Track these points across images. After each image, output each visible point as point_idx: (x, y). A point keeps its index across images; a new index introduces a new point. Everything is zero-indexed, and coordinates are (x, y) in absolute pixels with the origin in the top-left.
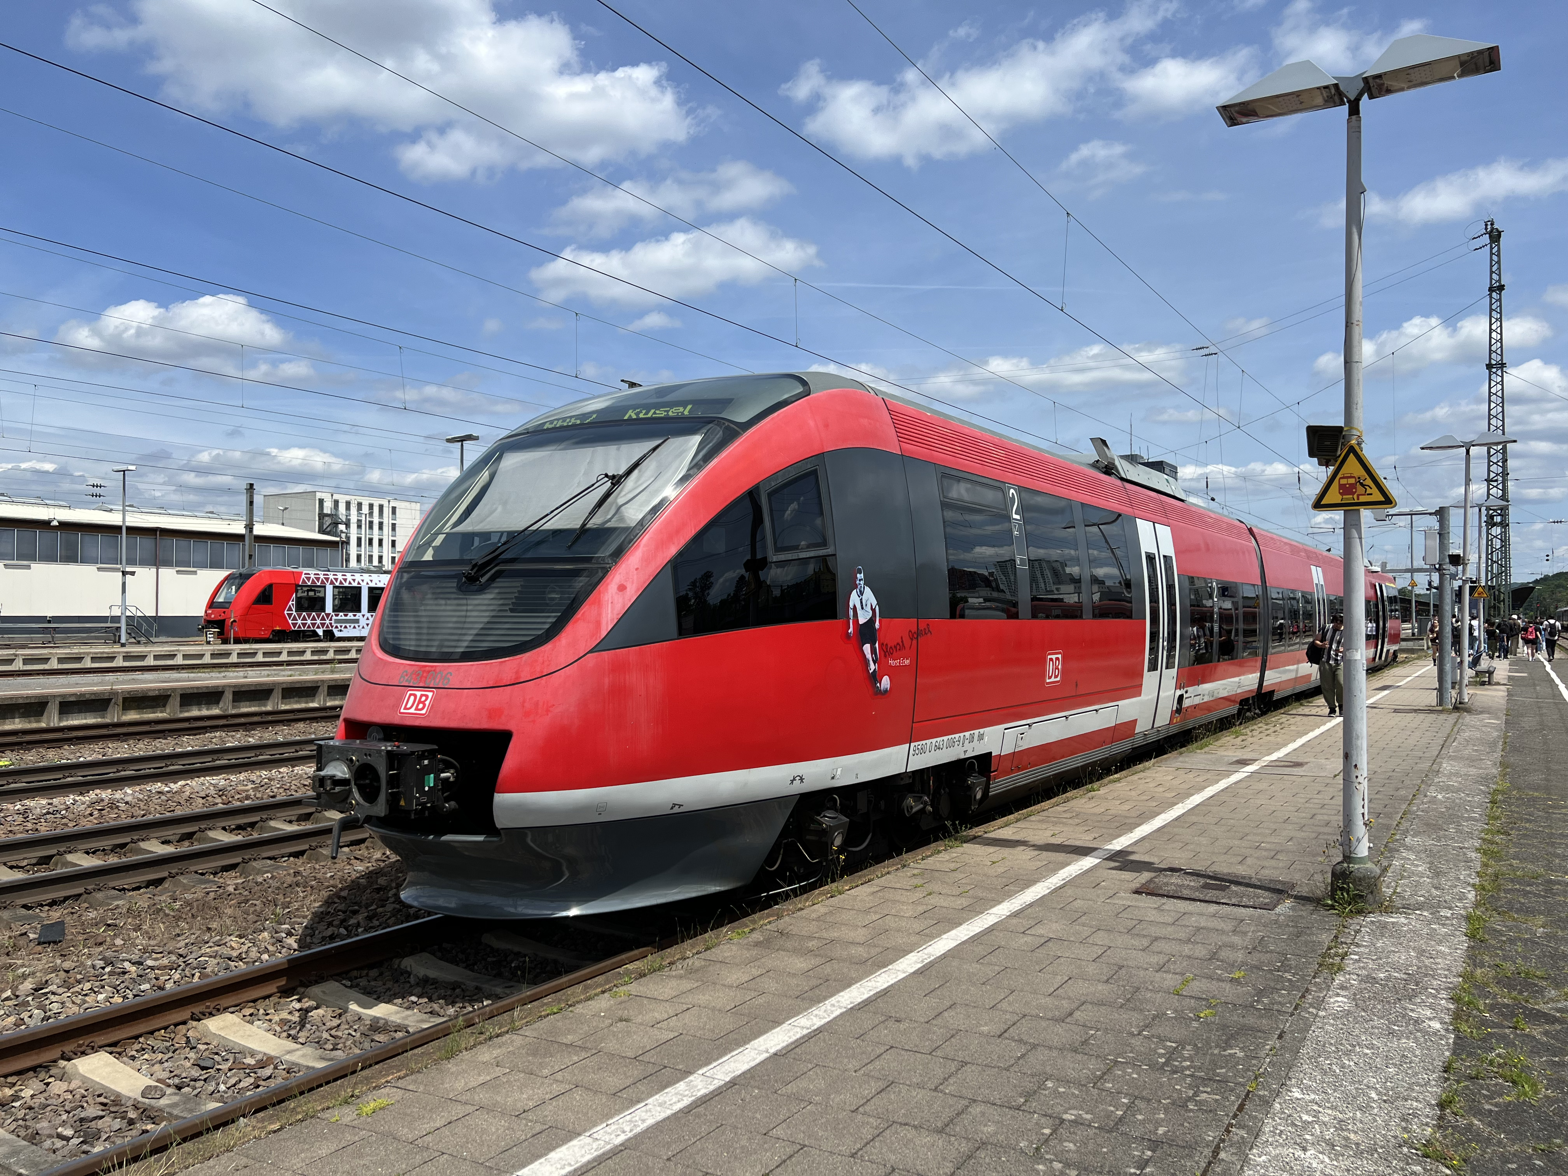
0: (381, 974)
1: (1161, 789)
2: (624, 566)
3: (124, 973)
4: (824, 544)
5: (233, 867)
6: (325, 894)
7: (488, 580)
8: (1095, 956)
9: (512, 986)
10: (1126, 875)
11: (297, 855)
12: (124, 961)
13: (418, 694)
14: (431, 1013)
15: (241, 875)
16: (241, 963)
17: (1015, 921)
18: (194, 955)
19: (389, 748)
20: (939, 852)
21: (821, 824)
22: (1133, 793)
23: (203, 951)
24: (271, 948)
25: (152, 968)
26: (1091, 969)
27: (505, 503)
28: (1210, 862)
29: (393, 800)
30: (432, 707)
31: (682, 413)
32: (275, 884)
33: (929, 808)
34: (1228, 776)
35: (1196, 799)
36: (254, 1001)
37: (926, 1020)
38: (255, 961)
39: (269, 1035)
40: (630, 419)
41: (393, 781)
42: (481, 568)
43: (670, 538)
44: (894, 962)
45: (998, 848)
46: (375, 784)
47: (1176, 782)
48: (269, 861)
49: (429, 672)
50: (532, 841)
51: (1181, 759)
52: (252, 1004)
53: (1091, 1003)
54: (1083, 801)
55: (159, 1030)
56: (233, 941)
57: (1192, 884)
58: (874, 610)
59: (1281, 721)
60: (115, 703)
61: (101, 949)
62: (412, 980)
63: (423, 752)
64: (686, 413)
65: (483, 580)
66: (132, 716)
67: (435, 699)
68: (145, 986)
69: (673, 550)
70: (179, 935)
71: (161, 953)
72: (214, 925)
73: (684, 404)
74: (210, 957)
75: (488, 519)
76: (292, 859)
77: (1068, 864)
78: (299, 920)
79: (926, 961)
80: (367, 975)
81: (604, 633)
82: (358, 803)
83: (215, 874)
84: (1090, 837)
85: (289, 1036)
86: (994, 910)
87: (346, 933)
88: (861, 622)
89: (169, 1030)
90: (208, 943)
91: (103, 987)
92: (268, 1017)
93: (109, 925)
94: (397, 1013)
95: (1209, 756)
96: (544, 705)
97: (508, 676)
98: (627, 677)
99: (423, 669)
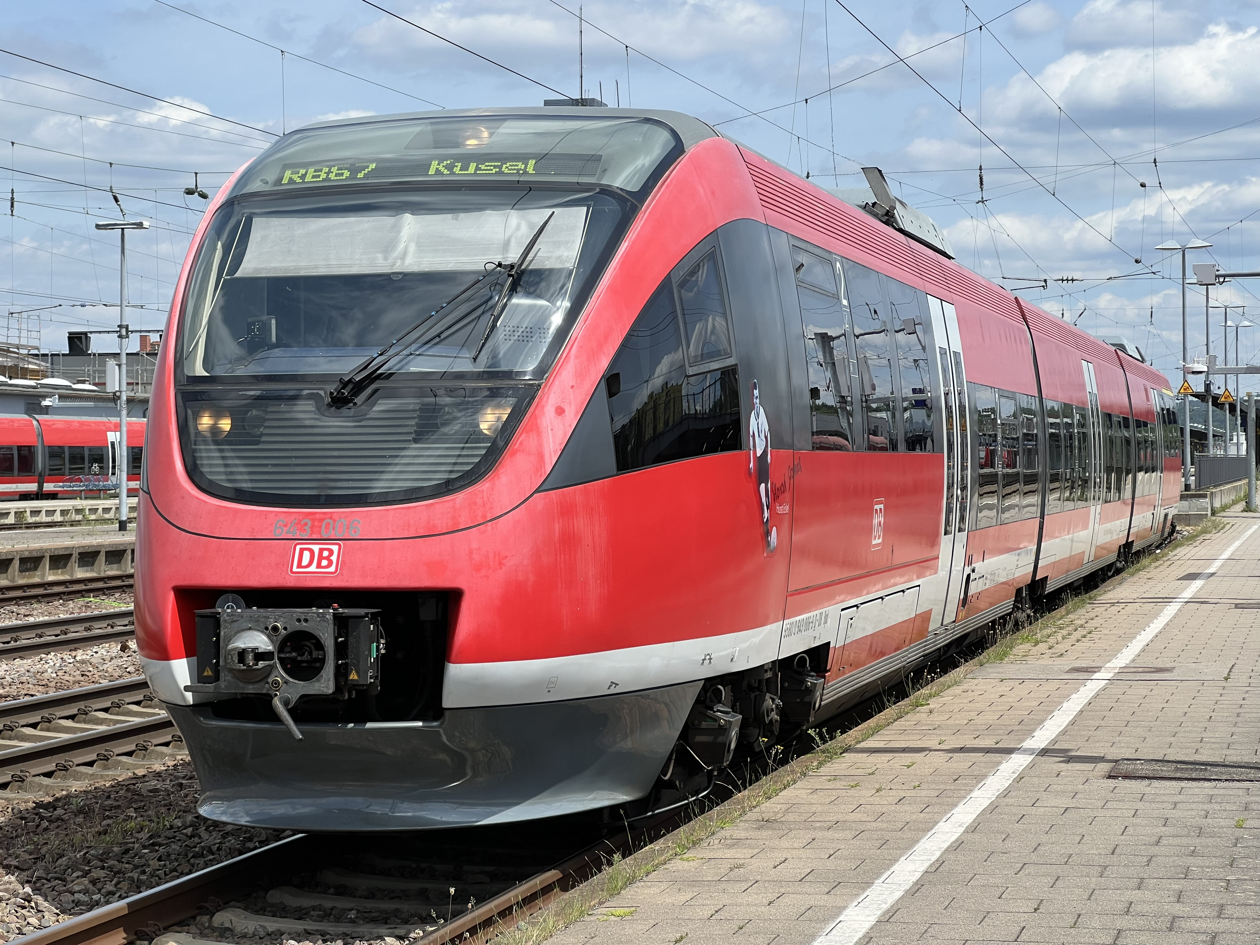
1: (1010, 700)
2: (557, 383)
8: (1130, 815)
10: (1080, 766)
13: (316, 548)
17: (1009, 800)
20: (823, 763)
21: (716, 720)
22: (978, 705)
26: (1139, 821)
28: (1161, 755)
30: (343, 563)
34: (1083, 684)
41: (341, 650)
42: (356, 385)
47: (1021, 692)
49: (322, 520)
51: (988, 670)
53: (1169, 836)
54: (923, 715)
57: (1164, 769)
58: (766, 438)
63: (369, 614)
64: (532, 173)
65: (359, 400)
67: (344, 553)
69: (604, 363)
73: (524, 159)
81: (549, 469)
82: (286, 682)
84: (990, 740)
88: (758, 455)
96: (495, 556)
97: (442, 524)
98: (575, 522)
99: (311, 517)
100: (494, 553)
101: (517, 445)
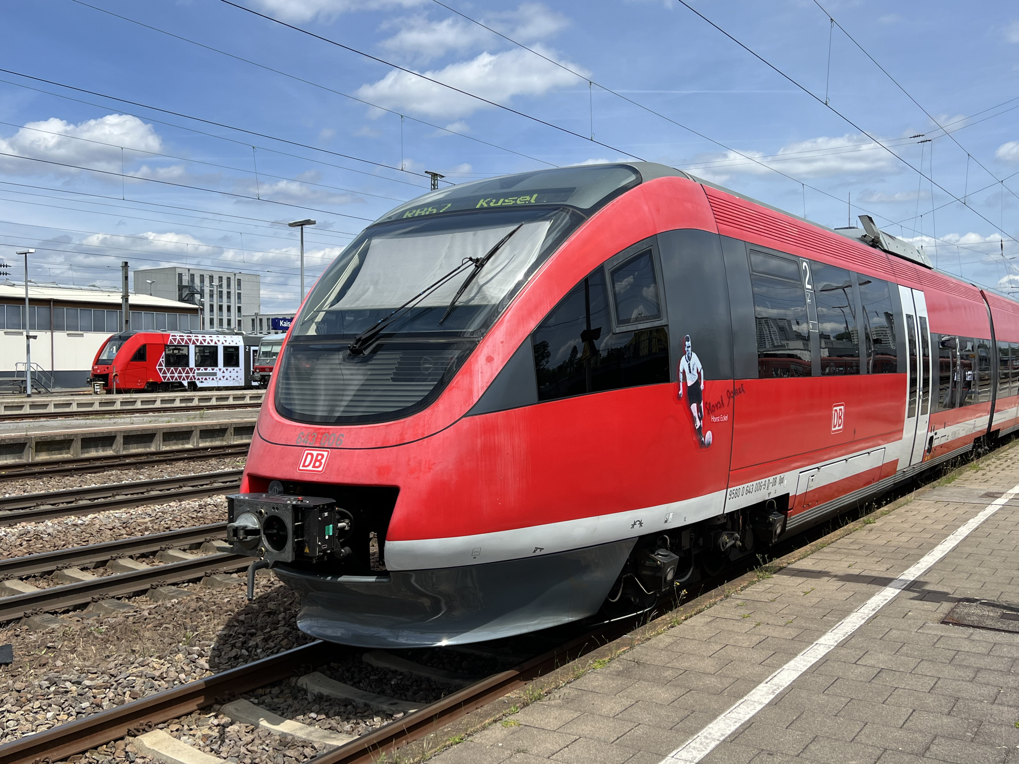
0: (282, 692)
1: (929, 521)
2: (490, 339)
3: (67, 692)
4: (658, 316)
5: (144, 592)
6: (225, 618)
7: (370, 353)
8: (929, 687)
9: (396, 704)
10: (928, 605)
11: (196, 581)
12: (65, 681)
13: (315, 453)
14: (330, 728)
15: (150, 599)
16: (163, 682)
17: (843, 651)
18: (123, 676)
19: (294, 503)
20: (753, 583)
21: (655, 561)
22: (905, 525)
23: (130, 672)
24: (187, 668)
25: (90, 687)
26: (929, 700)
27: (376, 284)
28: (999, 593)
29: (299, 548)
30: (328, 465)
31: (529, 201)
32: (182, 609)
33: (739, 543)
34: (984, 508)
35: (964, 531)
36: (178, 718)
37: (796, 753)
38: (175, 680)
39: (195, 750)
40: (482, 208)
41: (298, 531)
42: (364, 342)
43: (530, 314)
44: (748, 692)
45: (805, 579)
46: (281, 533)
47: (940, 514)
48: (174, 588)
49: (323, 434)
50: (416, 581)
51: (935, 492)
52: (177, 720)
53: (943, 737)
54: (864, 533)
55: (101, 745)
56: (154, 661)
57: (991, 614)
58: (699, 374)
59: (1010, 456)
60: (30, 447)
61: (45, 670)
62: (310, 697)
63: (324, 505)
64: (533, 201)
65: (366, 352)
66: (43, 457)
67: (330, 458)
68: (85, 704)
69: (532, 325)
70: (109, 657)
71: (96, 673)
72: (137, 648)
73: (530, 193)
74: (137, 676)
75: (363, 298)
76: (191, 584)
77: (872, 595)
78: (207, 642)
79: (777, 692)
80: (270, 693)
81: (476, 400)
82: (267, 551)
83: (129, 598)
84: (883, 568)
85: (212, 750)
86: (822, 640)
87: (247, 654)
88: (689, 385)
89: (109, 745)
90: (133, 663)
91: (50, 705)
92: (191, 732)
93: (49, 648)
94: (301, 729)
95: (957, 490)
96: (426, 463)
97: (393, 438)
98: (496, 437)
99: (317, 431)
100: (426, 461)
101: (454, 383)
